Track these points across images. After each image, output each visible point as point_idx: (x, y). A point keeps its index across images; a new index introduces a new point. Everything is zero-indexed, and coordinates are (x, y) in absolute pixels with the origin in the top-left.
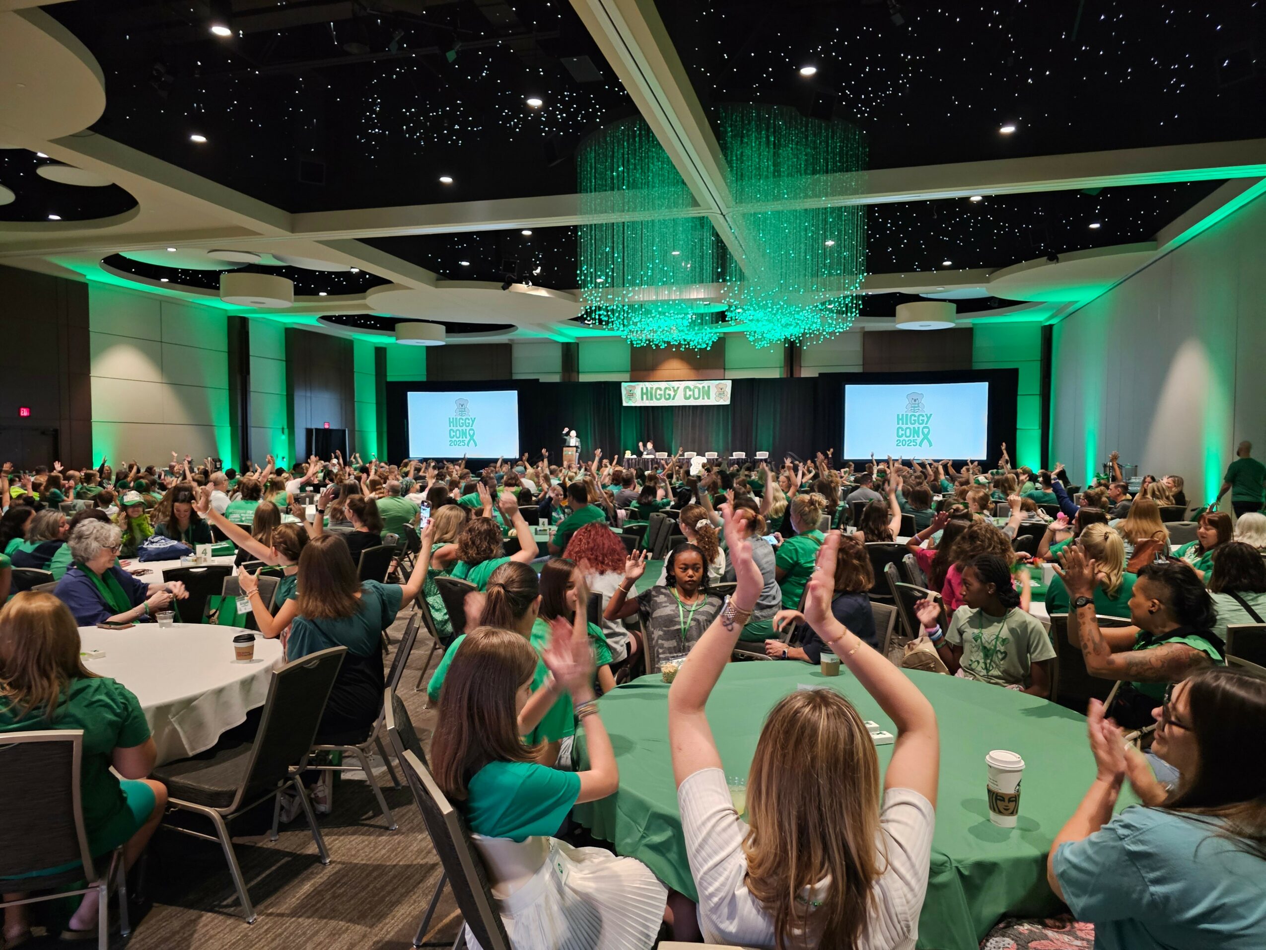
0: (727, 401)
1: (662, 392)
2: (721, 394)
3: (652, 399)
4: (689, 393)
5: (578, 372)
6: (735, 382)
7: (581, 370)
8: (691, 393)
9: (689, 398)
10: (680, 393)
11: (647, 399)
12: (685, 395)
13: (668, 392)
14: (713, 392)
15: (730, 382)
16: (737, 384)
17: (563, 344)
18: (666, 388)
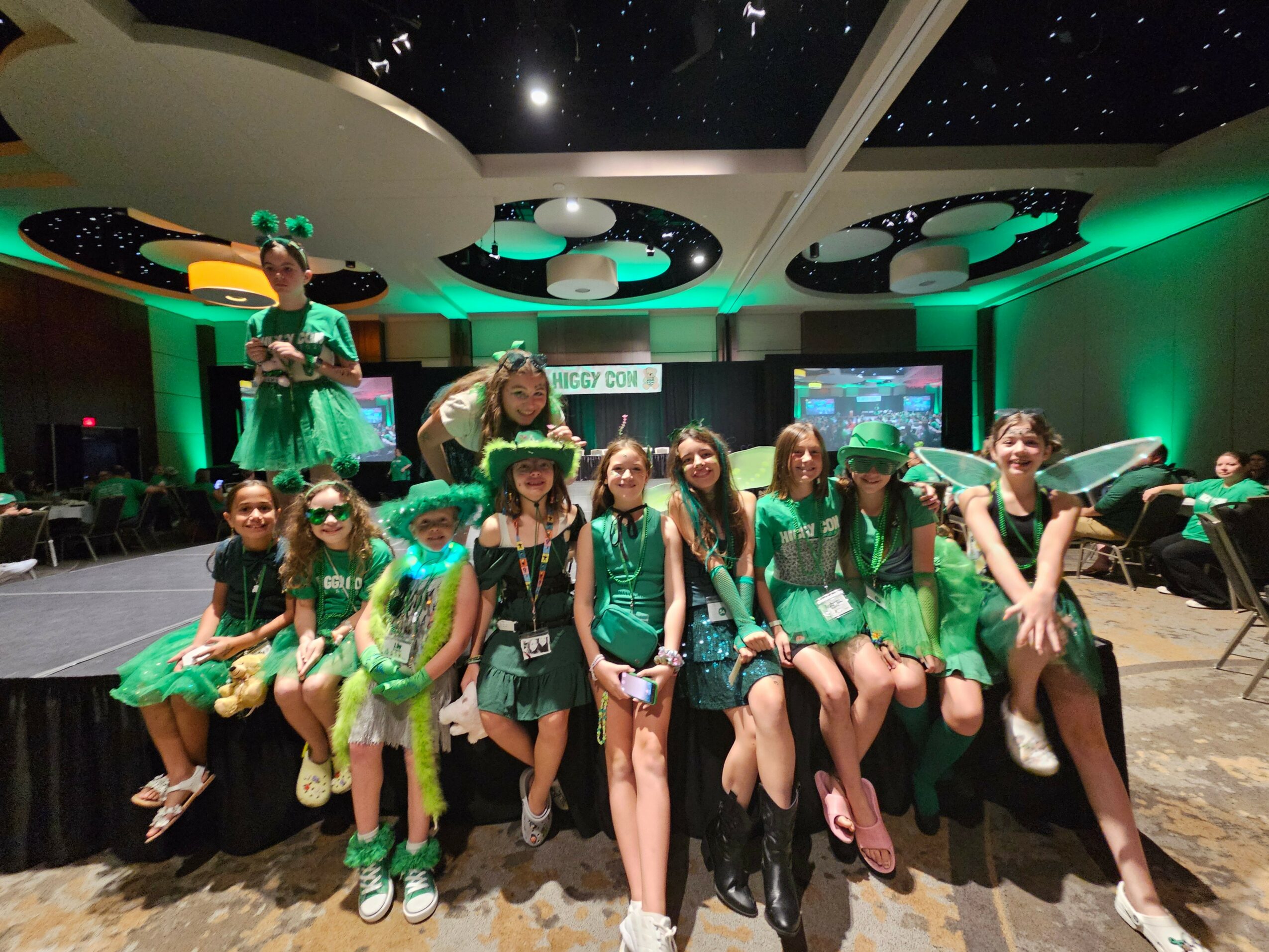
0: (657, 388)
1: (579, 379)
2: (650, 380)
3: (566, 387)
4: (611, 379)
5: (472, 357)
6: (666, 367)
7: (475, 351)
8: (615, 379)
9: (612, 385)
10: (602, 380)
11: (561, 387)
12: (607, 381)
13: (586, 378)
14: (641, 378)
15: (660, 366)
16: (668, 369)
17: (451, 320)
18: (584, 374)
